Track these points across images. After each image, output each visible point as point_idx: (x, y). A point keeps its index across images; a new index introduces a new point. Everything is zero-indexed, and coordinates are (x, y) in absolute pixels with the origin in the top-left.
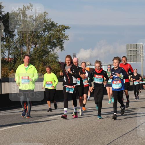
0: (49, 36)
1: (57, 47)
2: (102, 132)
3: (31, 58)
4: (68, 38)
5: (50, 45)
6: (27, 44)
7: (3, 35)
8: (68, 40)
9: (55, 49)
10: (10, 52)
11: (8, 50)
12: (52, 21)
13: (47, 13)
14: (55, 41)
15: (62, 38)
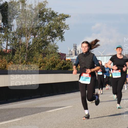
0: (49, 26)
1: (57, 37)
2: (104, 126)
3: (30, 50)
4: (69, 27)
5: (50, 35)
6: (26, 35)
7: (1, 26)
8: (69, 29)
9: (55, 39)
10: (9, 43)
11: (6, 41)
12: (52, 10)
13: (47, 2)
14: (55, 31)
15: (63, 28)
